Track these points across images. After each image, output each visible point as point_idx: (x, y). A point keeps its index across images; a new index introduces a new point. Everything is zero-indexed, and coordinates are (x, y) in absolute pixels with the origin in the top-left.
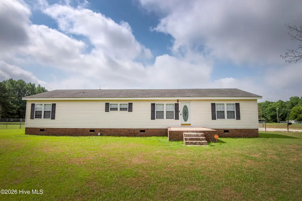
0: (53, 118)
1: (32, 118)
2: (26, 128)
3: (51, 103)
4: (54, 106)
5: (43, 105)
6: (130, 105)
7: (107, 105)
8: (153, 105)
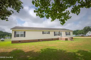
0: (25, 36)
1: (15, 37)
2: (12, 41)
3: (24, 31)
4: (25, 32)
5: (20, 32)
6: (49, 32)
7: (43, 32)
8: (54, 32)
